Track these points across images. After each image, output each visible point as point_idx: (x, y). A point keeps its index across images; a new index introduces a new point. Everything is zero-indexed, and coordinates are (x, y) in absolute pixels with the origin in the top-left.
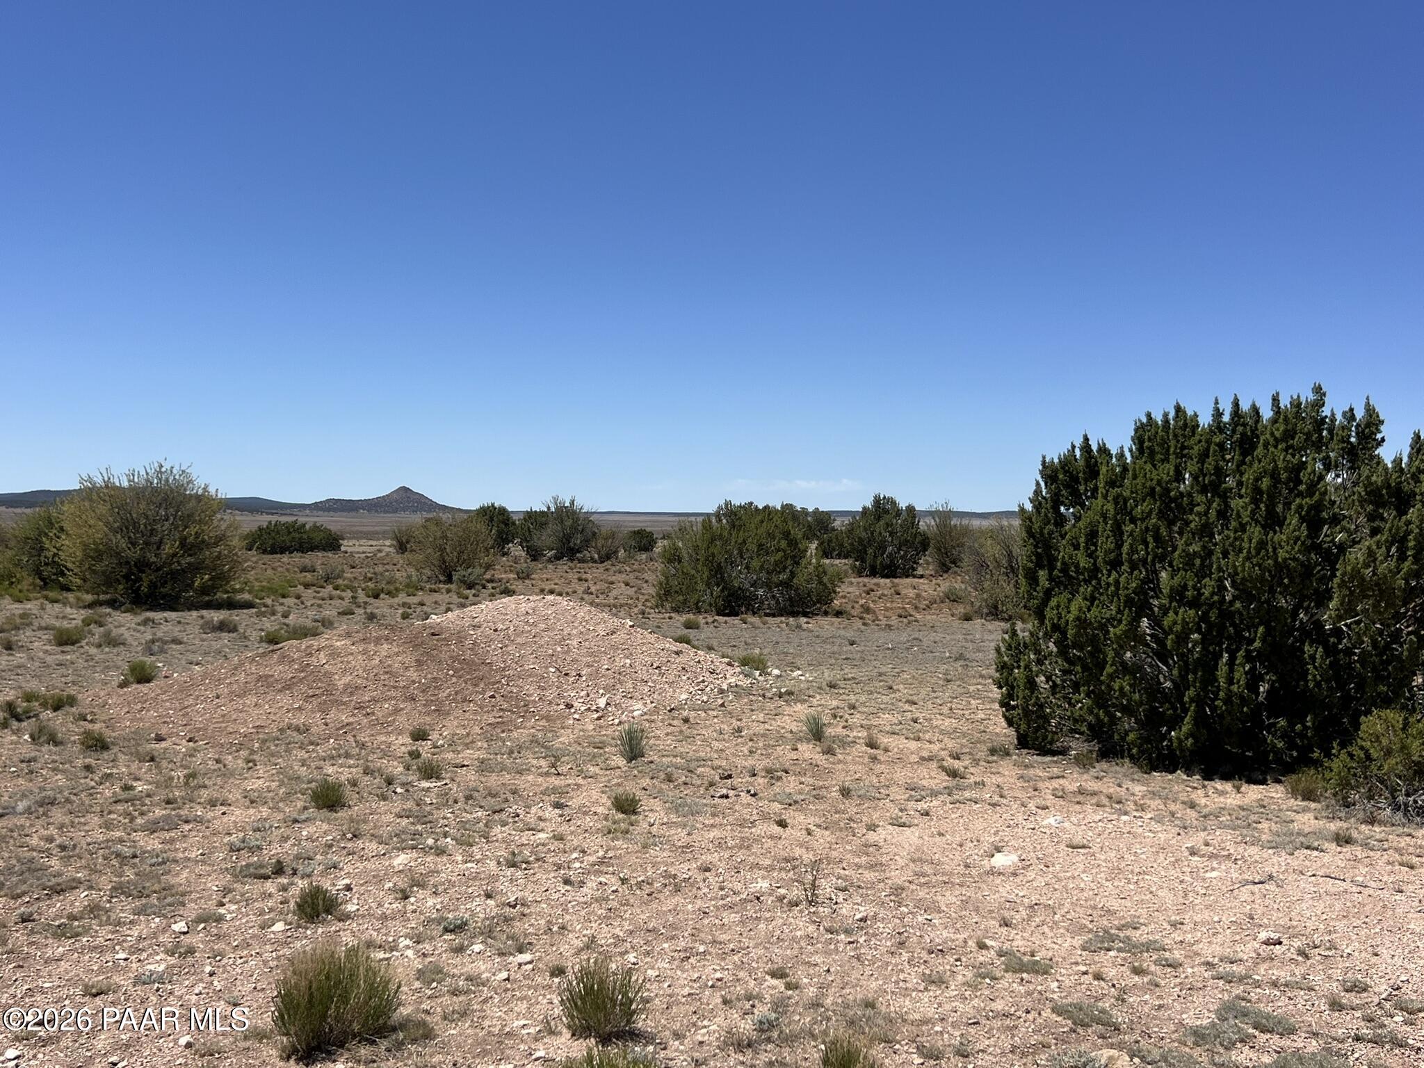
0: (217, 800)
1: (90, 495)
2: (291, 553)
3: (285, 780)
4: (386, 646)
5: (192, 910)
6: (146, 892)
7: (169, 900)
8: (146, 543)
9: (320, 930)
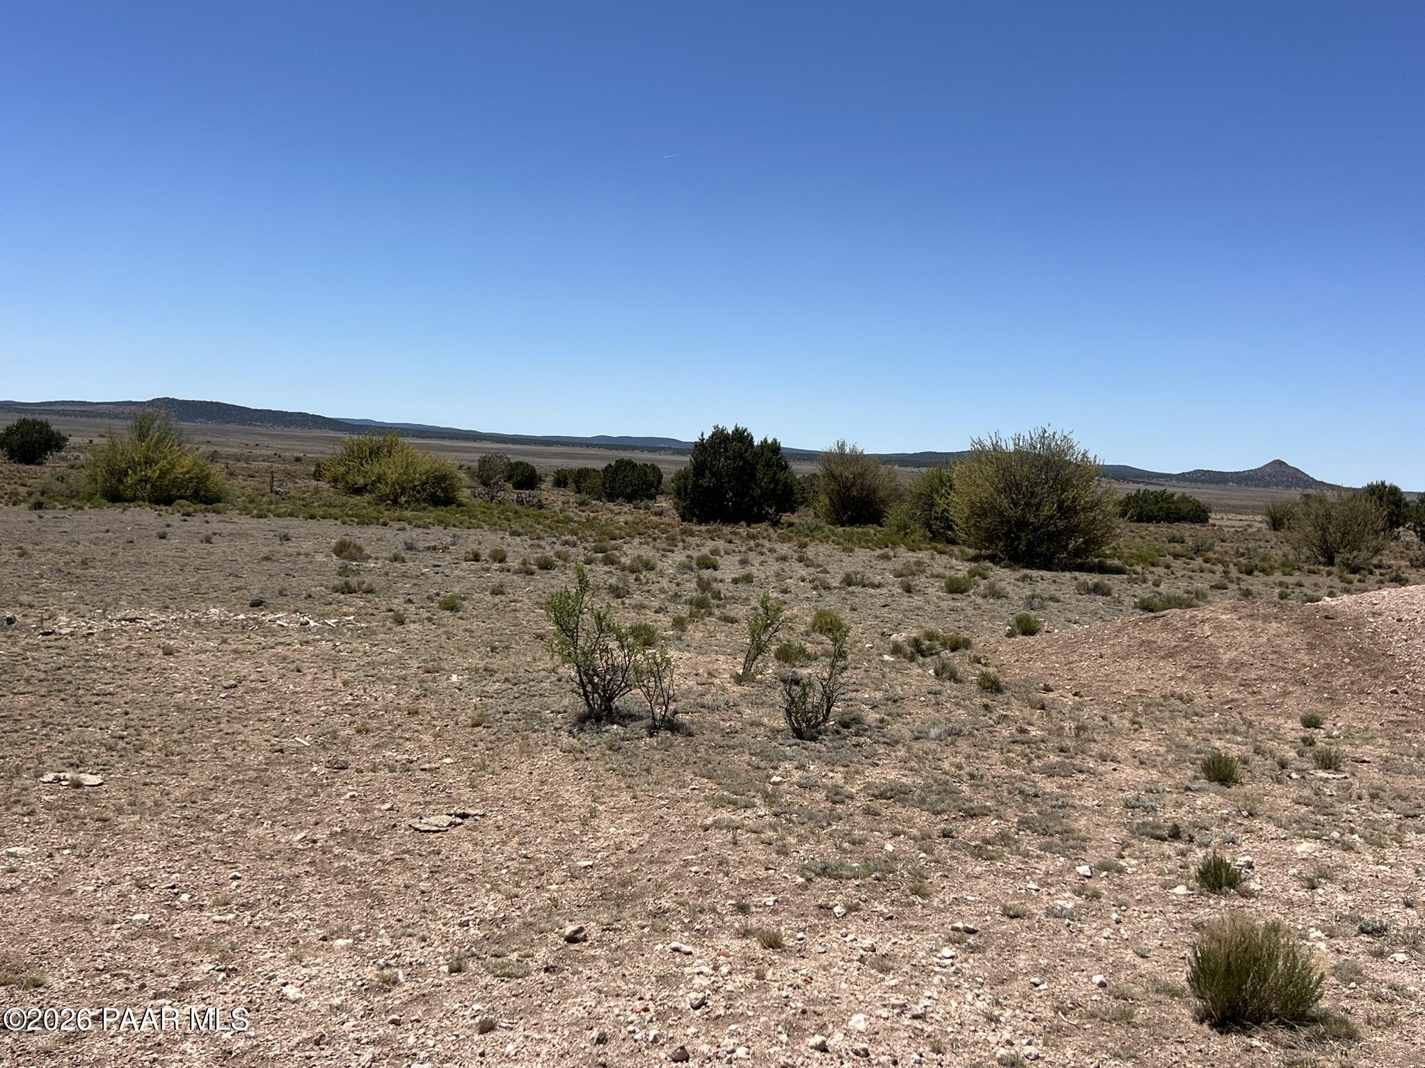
0: (1108, 755)
1: (980, 457)
2: (1158, 522)
3: (1174, 747)
4: (1274, 625)
5: (1094, 856)
6: (1051, 831)
7: (1071, 842)
8: (1027, 504)
9: (1223, 903)
